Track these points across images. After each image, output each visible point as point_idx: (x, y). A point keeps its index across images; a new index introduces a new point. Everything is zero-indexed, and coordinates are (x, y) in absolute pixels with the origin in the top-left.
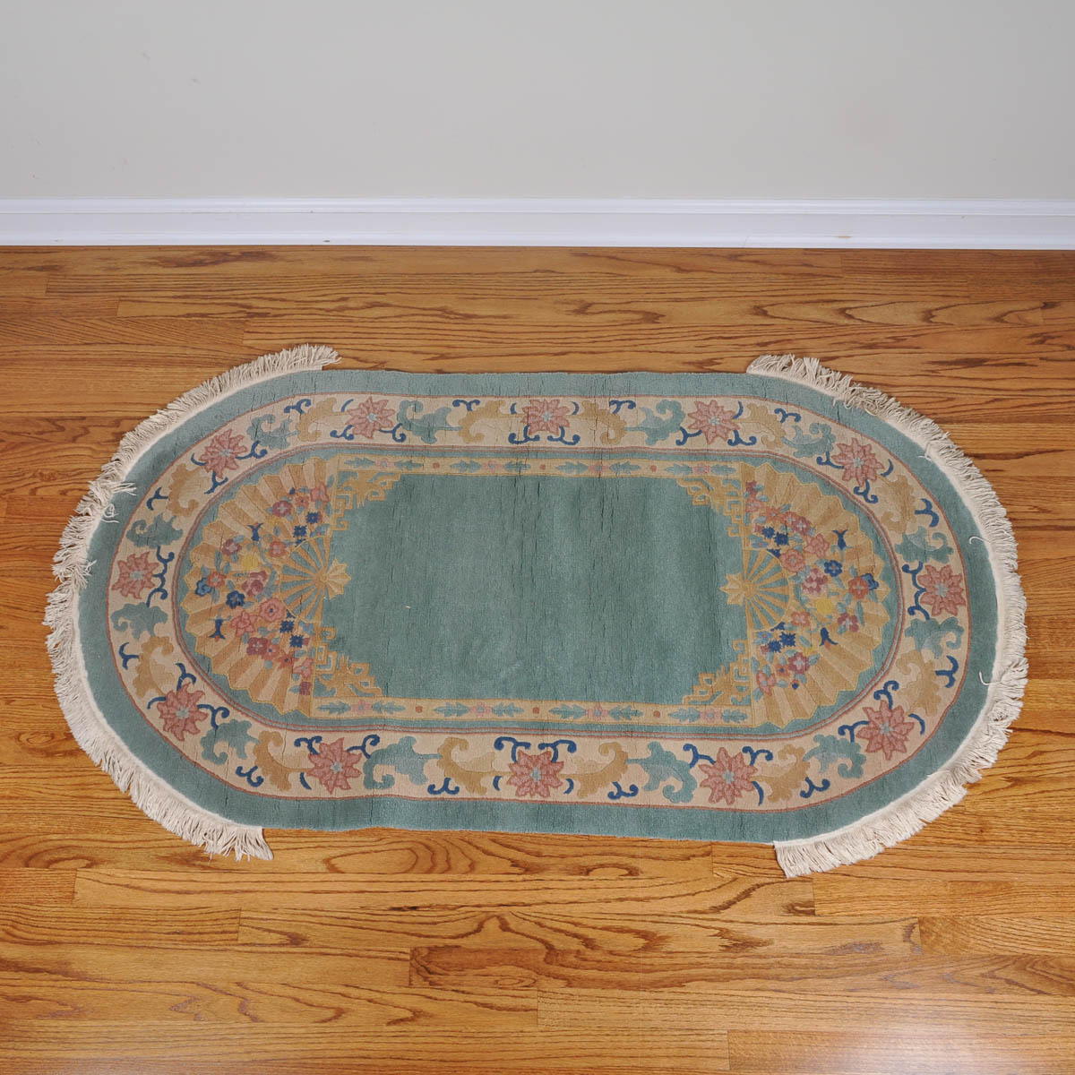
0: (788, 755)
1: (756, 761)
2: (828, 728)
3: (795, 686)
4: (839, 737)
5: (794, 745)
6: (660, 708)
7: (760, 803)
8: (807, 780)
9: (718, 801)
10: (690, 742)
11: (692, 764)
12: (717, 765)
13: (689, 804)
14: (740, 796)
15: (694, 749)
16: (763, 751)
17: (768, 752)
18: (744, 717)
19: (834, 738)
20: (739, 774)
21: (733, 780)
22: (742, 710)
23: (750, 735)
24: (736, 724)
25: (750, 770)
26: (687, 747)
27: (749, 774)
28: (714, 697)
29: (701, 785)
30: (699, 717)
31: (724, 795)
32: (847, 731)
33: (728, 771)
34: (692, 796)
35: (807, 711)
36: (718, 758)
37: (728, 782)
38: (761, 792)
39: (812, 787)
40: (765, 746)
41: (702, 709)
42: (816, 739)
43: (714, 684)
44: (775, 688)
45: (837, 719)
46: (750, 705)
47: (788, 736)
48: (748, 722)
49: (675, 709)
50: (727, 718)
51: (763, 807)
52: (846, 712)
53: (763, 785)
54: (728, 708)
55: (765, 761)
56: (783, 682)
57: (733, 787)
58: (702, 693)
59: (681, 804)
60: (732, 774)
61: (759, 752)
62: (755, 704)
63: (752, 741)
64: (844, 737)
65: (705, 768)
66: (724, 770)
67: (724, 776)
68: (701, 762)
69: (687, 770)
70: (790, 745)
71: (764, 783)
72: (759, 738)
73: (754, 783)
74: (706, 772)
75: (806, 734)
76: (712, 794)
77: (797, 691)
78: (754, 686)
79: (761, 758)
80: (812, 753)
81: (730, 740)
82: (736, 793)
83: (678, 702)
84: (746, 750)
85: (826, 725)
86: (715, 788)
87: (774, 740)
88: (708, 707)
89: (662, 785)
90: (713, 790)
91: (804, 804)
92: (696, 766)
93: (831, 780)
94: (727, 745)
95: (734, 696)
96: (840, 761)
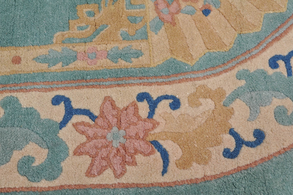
0: (202, 100)
1: (157, 111)
2: (254, 60)
3: (206, 12)
4: (271, 71)
5: (210, 86)
6: (22, 52)
7: (164, 171)
8: (232, 133)
9: (100, 173)
10: (61, 93)
11: (63, 123)
12: (100, 121)
13: (56, 183)
14: (134, 163)
15: (67, 101)
16: (166, 97)
17: (173, 97)
18: (138, 54)
19: (263, 73)
20: (132, 131)
21: (122, 140)
22: (136, 45)
23: (147, 77)
24: (127, 64)
25: (149, 125)
26: (56, 101)
27: (146, 132)
28: (97, 32)
29: (75, 153)
30: (75, 58)
31: (110, 165)
32: (281, 63)
33: (115, 129)
34: (61, 170)
35: (225, 41)
36: (102, 112)
37: (116, 144)
38: (165, 155)
39: (240, 142)
40: (169, 90)
41: (80, 48)
42: (239, 77)
43: (97, 17)
44: (180, 17)
45: (266, 47)
46: (147, 39)
47: (200, 75)
48: (143, 60)
49: (42, 51)
50: (115, 57)
51: (168, 178)
52: (277, 39)
53: (167, 145)
54: (116, 45)
55: (169, 110)
56: (190, 8)
57: (122, 151)
58: (81, 28)
59: (44, 184)
60: (122, 132)
61: (160, 99)
62: (154, 38)
63: (150, 84)
64: (278, 70)
65: (81, 128)
66: (110, 127)
67: (109, 136)
68: (76, 119)
69: (56, 133)
70: (203, 86)
71: (170, 142)
72: (160, 80)
73: (156, 144)
74: (83, 133)
75: (226, 71)
76: (92, 165)
77: (209, 17)
78: (152, 14)
79: (164, 106)
80: (236, 95)
81: (119, 85)
82: (128, 158)
83: (47, 41)
84: (142, 97)
85: (252, 57)
86: (97, 154)
87: (180, 81)
88: (89, 46)
89: (17, 156)
90: (93, 157)
91: (230, 168)
92: (69, 124)
93: (267, 130)
94: (113, 93)
95: (124, 29)
96: (277, 102)
